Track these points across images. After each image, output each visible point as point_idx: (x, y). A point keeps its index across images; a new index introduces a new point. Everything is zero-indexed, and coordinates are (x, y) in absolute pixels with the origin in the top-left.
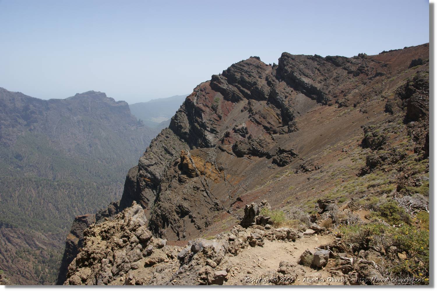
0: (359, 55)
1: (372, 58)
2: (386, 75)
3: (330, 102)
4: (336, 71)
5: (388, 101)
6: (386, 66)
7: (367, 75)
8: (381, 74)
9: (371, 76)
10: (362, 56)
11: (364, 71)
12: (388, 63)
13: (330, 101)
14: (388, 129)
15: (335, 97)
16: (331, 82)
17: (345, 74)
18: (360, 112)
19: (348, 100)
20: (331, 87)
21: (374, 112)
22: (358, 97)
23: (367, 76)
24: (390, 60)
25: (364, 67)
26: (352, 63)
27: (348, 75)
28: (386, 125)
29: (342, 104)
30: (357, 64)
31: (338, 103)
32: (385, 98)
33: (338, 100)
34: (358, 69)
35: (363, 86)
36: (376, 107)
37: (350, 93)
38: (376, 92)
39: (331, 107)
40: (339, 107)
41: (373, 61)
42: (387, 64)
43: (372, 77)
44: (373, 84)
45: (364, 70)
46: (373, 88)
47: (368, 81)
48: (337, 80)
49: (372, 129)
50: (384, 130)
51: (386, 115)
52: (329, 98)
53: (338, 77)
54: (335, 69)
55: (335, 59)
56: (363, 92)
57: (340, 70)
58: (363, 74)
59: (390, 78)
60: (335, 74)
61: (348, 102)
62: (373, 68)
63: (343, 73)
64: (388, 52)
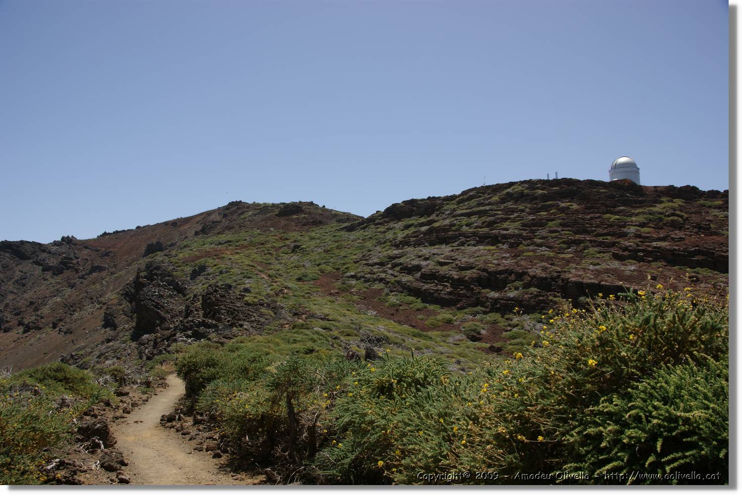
0: (63, 238)
1: (86, 244)
2: (108, 269)
3: (7, 325)
4: (20, 267)
5: (107, 308)
6: (107, 254)
7: (77, 271)
8: (100, 269)
9: (84, 273)
10: (68, 241)
11: (71, 265)
12: (110, 250)
13: (8, 322)
14: (106, 354)
15: (17, 314)
16: (11, 288)
17: (37, 272)
18: (59, 333)
19: (42, 318)
20: (11, 297)
21: (84, 329)
22: (61, 311)
23: (77, 272)
24: (114, 245)
25: (71, 259)
26: (49, 252)
27: (43, 274)
29: (31, 324)
30: (59, 255)
31: (23, 324)
32: (104, 304)
33: (22, 318)
34: (61, 263)
35: (69, 290)
36: (88, 321)
37: (46, 305)
38: (92, 299)
39: (9, 334)
40: (25, 332)
41: (86, 247)
42: (110, 252)
43: (85, 275)
44: (87, 286)
45: (71, 263)
46: (87, 293)
47: (77, 281)
48: (21, 283)
51: (105, 331)
52: (5, 318)
53: (25, 278)
54: (18, 264)
55: (18, 247)
56: (69, 301)
57: (27, 266)
58: (70, 271)
59: (115, 274)
60: (18, 273)
61: (42, 320)
62: (87, 260)
63: (34, 271)
64: (111, 234)
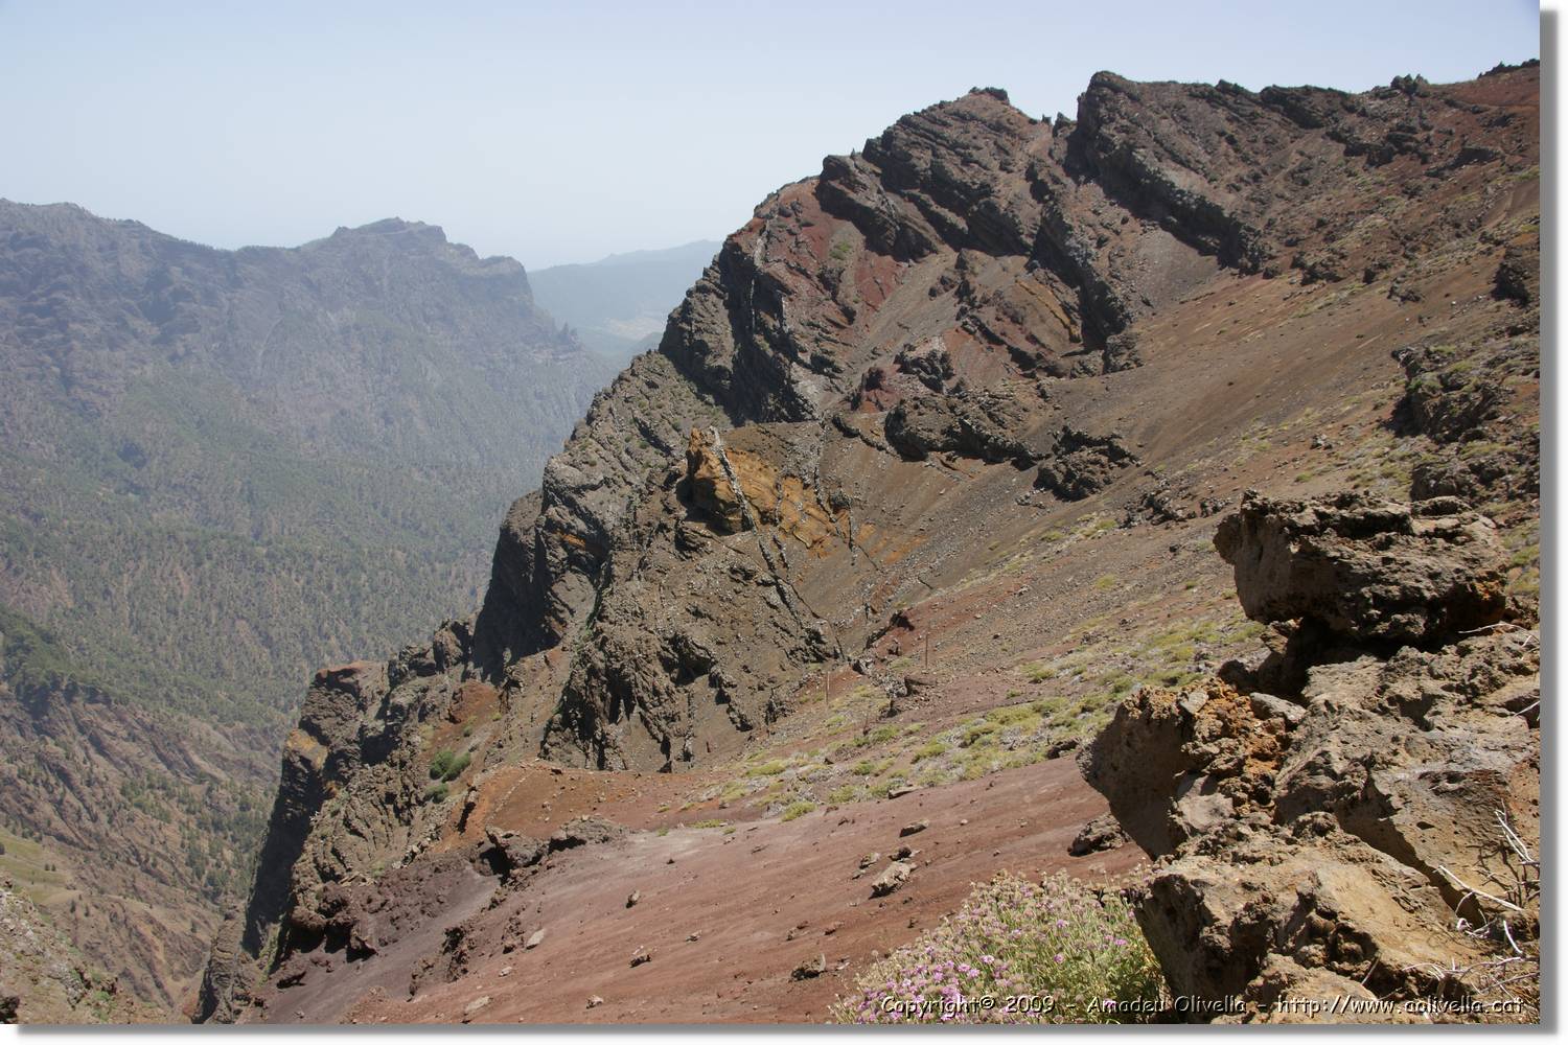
0: (1396, 82)
1: (1449, 96)
2: (1503, 158)
3: (1270, 264)
4: (1299, 144)
5: (1508, 255)
6: (1504, 121)
7: (1424, 159)
8: (1482, 156)
9: (1441, 164)
10: (1407, 88)
11: (1412, 144)
12: (1513, 110)
13: (1272, 257)
14: (1509, 361)
15: (1290, 244)
16: (1280, 188)
17: (1334, 157)
18: (1389, 297)
19: (1343, 257)
20: (1279, 206)
21: (1447, 295)
22: (1384, 246)
23: (1424, 162)
24: (1523, 98)
25: (1412, 130)
26: (1363, 113)
27: (1347, 161)
28: (1501, 344)
29: (1319, 268)
30: (1385, 120)
31: (1302, 266)
32: (1498, 243)
33: (1302, 254)
34: (1389, 138)
35: (1404, 201)
36: (1456, 279)
37: (1352, 230)
38: (1457, 226)
39: (1274, 283)
40: (1304, 283)
41: (1450, 104)
42: (1513, 115)
43: (1444, 169)
44: (1446, 194)
45: (1411, 139)
46: (1447, 211)
47: (1425, 183)
48: (1300, 178)
49: (1437, 361)
50: (1491, 364)
51: (1498, 307)
52: (1267, 248)
53: (1308, 169)
54: (1296, 137)
55: (1298, 99)
56: (1402, 225)
57: (1314, 143)
58: (1408, 157)
59: (1520, 169)
60: (1295, 156)
61: (1342, 261)
62: (1451, 133)
63: (1327, 153)
64: (1517, 68)
